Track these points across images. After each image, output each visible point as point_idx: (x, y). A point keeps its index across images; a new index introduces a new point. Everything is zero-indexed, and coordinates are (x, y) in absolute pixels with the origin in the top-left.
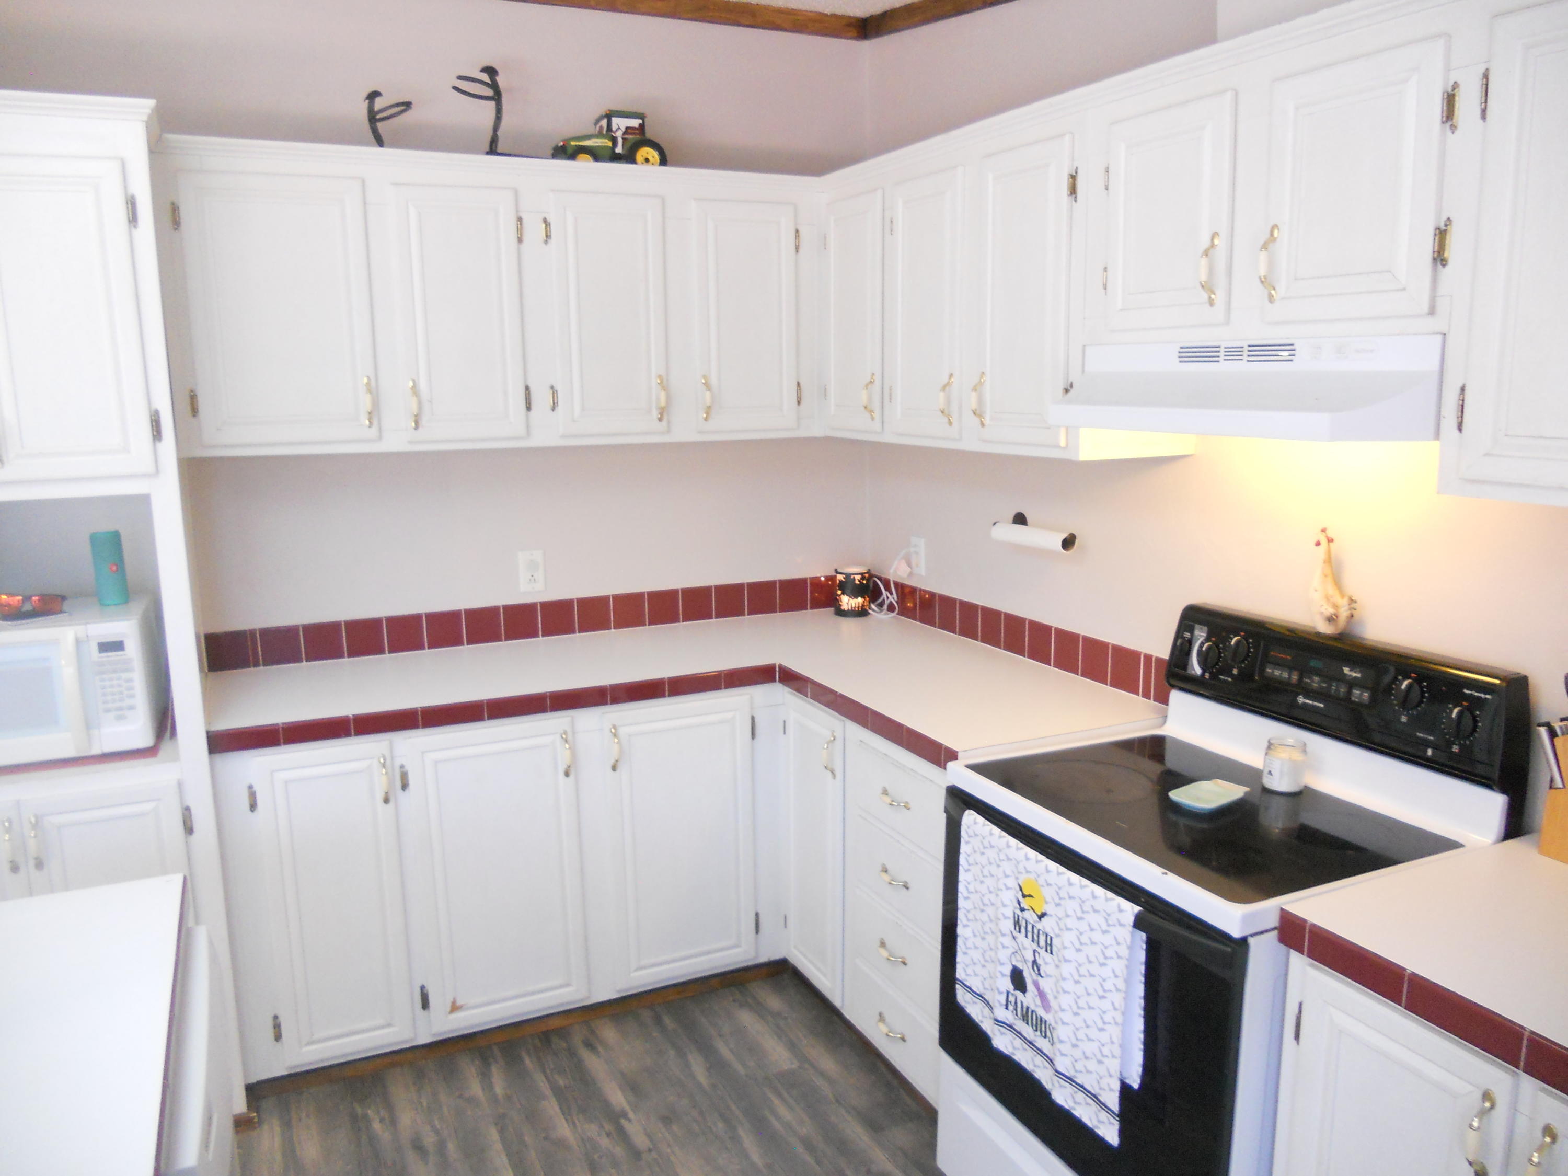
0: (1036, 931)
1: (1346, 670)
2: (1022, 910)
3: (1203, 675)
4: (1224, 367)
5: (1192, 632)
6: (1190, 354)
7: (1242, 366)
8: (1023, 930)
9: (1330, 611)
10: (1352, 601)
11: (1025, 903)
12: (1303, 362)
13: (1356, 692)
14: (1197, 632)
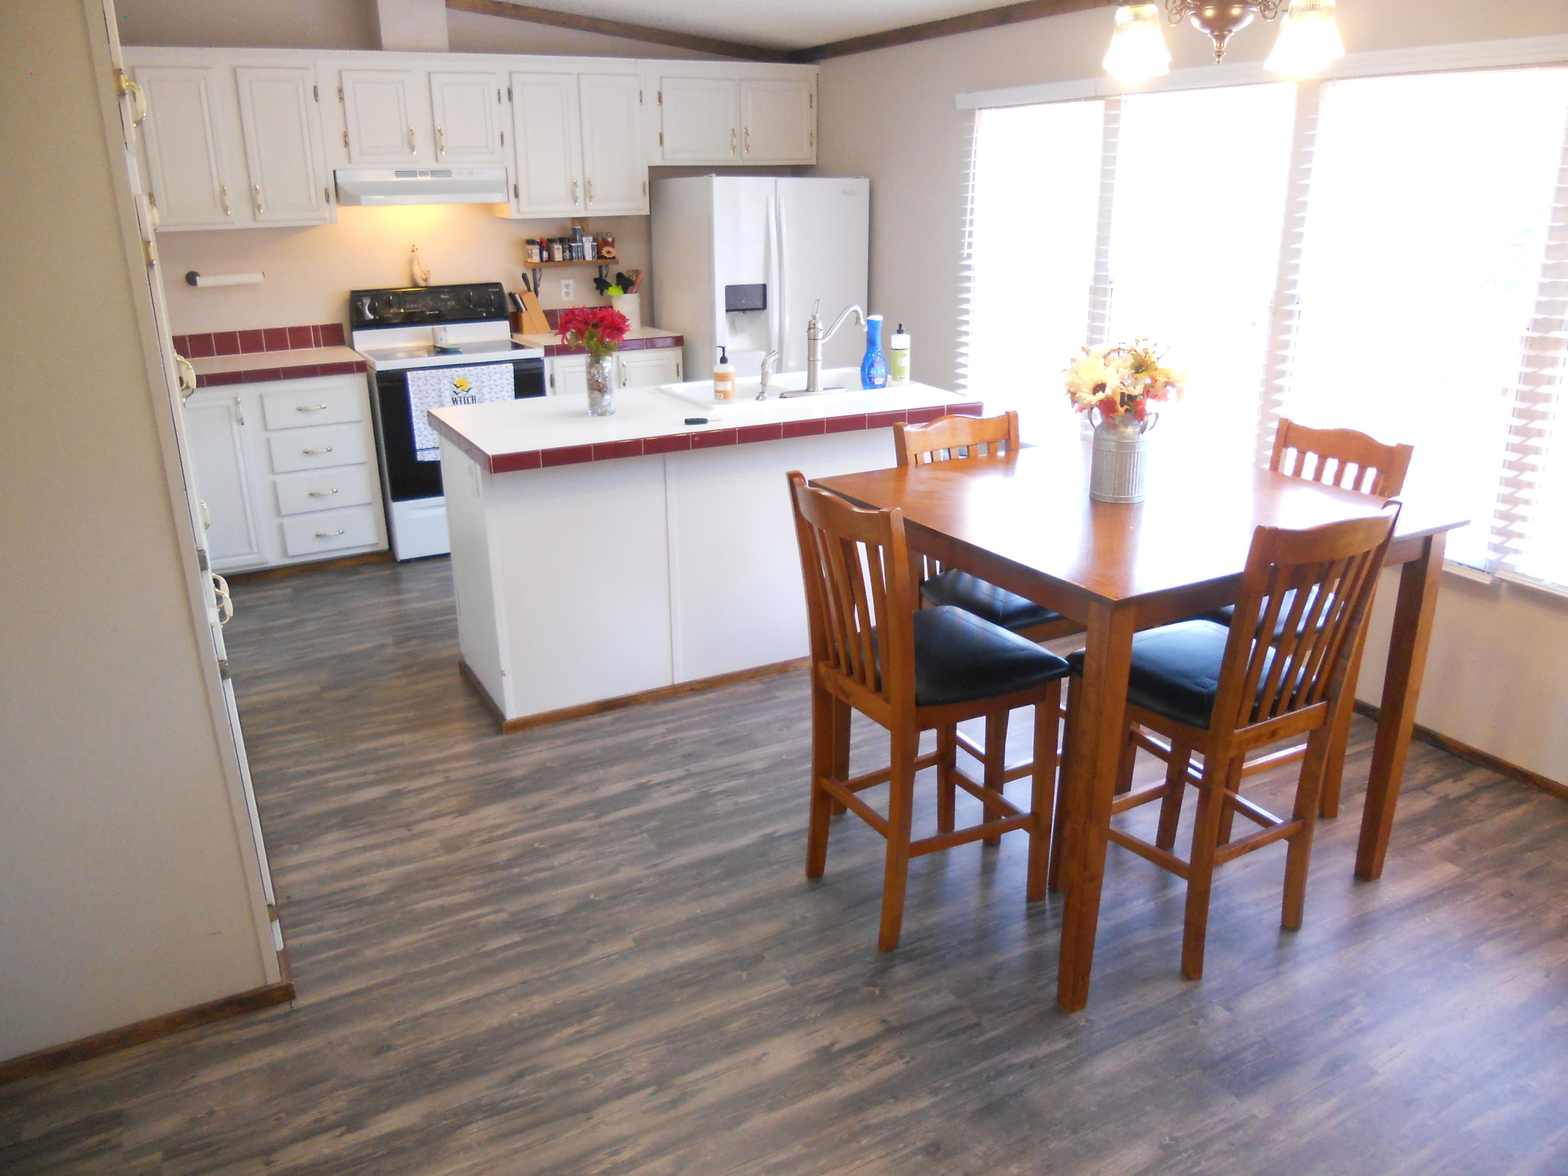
0: (466, 399)
1: (442, 296)
2: (457, 394)
3: (375, 317)
4: (419, 178)
5: (361, 301)
6: (399, 173)
7: (429, 178)
8: (459, 402)
9: (424, 277)
10: (429, 271)
11: (457, 391)
12: (455, 177)
13: (449, 303)
14: (364, 301)
